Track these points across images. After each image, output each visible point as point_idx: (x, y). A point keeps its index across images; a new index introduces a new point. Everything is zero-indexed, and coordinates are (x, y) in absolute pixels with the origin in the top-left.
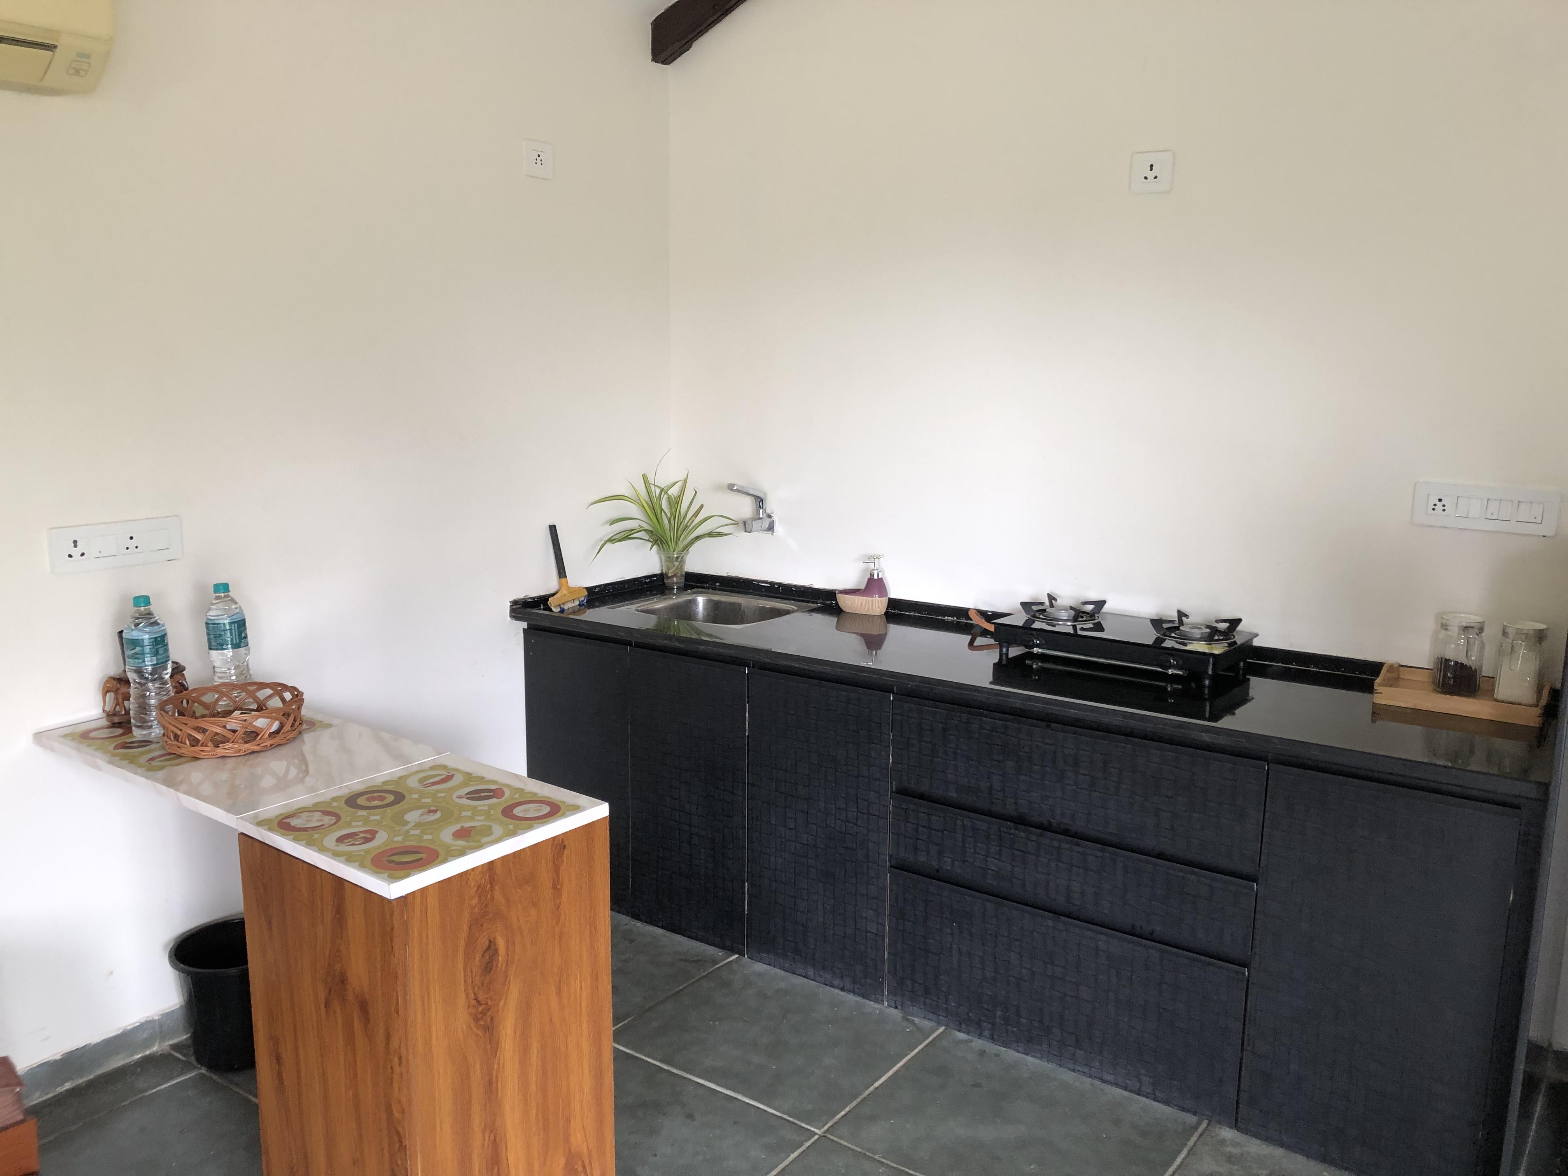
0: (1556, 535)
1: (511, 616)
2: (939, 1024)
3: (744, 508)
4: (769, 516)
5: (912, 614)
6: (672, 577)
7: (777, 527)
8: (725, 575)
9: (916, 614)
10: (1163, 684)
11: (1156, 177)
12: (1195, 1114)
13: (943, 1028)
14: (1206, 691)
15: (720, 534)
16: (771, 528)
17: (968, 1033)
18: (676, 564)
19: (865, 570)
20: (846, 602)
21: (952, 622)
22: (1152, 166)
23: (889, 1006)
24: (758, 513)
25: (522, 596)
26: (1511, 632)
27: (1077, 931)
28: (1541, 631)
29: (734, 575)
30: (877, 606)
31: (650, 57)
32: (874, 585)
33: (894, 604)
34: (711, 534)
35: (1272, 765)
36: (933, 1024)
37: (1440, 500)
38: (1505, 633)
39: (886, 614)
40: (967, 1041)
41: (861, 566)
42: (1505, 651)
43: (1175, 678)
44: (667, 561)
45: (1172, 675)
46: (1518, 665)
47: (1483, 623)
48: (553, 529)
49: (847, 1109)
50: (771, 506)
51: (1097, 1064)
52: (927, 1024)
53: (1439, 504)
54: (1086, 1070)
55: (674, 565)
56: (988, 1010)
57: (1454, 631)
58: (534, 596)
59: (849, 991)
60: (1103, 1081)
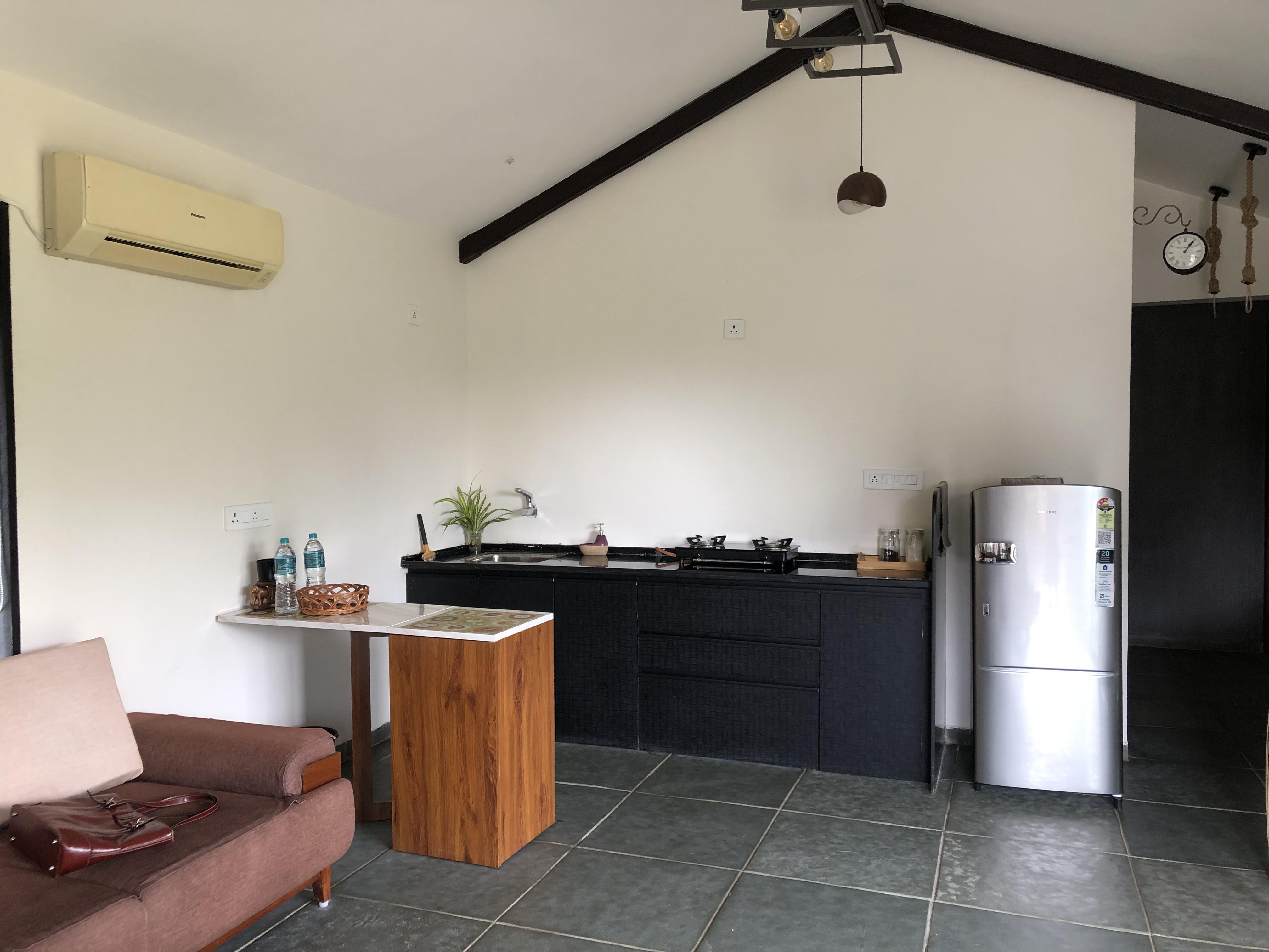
0: (923, 489)
1: (402, 566)
2: (669, 753)
3: (518, 503)
4: (534, 507)
5: (621, 554)
6: (474, 546)
7: (538, 513)
8: (505, 543)
9: (623, 554)
10: (762, 570)
11: (736, 332)
12: (800, 767)
13: (671, 754)
14: (783, 570)
15: (502, 520)
16: (535, 513)
17: (684, 754)
18: (477, 538)
19: (593, 533)
20: (586, 550)
21: (644, 556)
22: (734, 326)
23: (641, 749)
24: (528, 505)
25: (405, 555)
26: (910, 532)
27: (738, 687)
28: (922, 530)
29: (511, 543)
30: (602, 550)
31: (458, 260)
32: (601, 539)
33: (611, 549)
34: (495, 521)
35: (822, 591)
36: (665, 753)
37: (875, 477)
38: (907, 534)
39: (607, 555)
40: (684, 758)
41: (590, 530)
42: (907, 541)
43: (767, 566)
44: (471, 537)
45: (766, 564)
46: (914, 545)
47: (898, 530)
48: (420, 517)
49: (640, 783)
50: (535, 501)
51: (752, 754)
52: (664, 754)
53: (875, 479)
54: (746, 758)
55: (476, 539)
56: (695, 738)
57: (887, 534)
58: (411, 555)
59: (617, 747)
60: (755, 762)
